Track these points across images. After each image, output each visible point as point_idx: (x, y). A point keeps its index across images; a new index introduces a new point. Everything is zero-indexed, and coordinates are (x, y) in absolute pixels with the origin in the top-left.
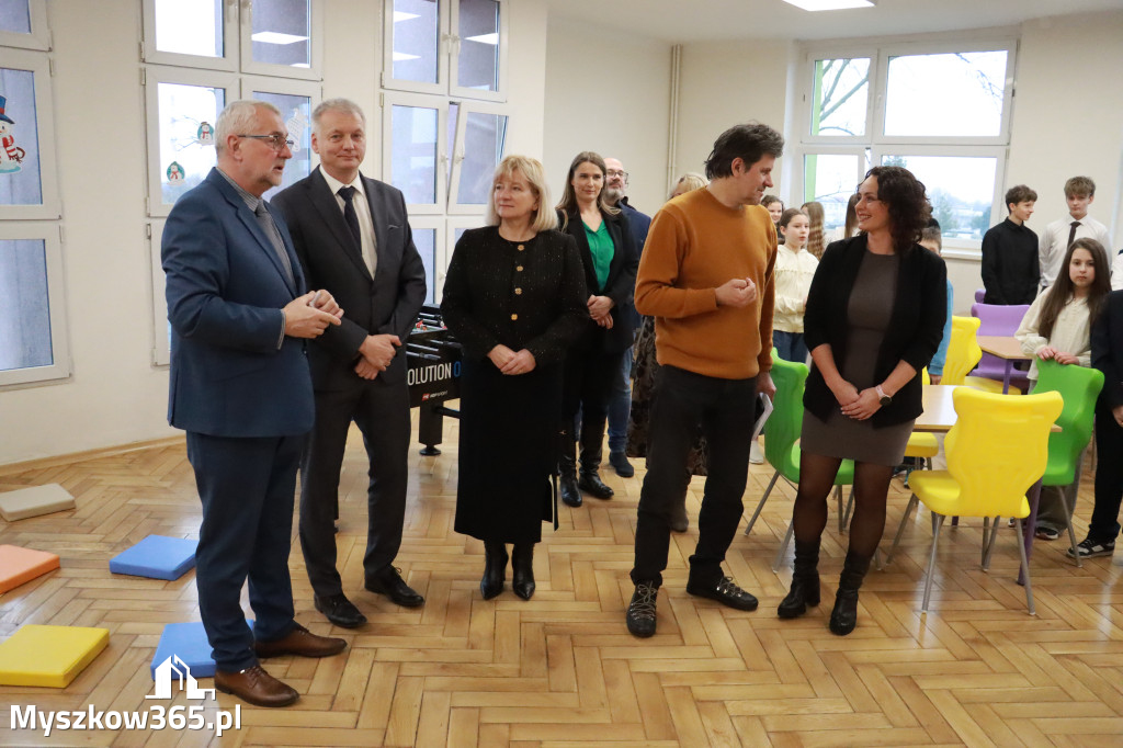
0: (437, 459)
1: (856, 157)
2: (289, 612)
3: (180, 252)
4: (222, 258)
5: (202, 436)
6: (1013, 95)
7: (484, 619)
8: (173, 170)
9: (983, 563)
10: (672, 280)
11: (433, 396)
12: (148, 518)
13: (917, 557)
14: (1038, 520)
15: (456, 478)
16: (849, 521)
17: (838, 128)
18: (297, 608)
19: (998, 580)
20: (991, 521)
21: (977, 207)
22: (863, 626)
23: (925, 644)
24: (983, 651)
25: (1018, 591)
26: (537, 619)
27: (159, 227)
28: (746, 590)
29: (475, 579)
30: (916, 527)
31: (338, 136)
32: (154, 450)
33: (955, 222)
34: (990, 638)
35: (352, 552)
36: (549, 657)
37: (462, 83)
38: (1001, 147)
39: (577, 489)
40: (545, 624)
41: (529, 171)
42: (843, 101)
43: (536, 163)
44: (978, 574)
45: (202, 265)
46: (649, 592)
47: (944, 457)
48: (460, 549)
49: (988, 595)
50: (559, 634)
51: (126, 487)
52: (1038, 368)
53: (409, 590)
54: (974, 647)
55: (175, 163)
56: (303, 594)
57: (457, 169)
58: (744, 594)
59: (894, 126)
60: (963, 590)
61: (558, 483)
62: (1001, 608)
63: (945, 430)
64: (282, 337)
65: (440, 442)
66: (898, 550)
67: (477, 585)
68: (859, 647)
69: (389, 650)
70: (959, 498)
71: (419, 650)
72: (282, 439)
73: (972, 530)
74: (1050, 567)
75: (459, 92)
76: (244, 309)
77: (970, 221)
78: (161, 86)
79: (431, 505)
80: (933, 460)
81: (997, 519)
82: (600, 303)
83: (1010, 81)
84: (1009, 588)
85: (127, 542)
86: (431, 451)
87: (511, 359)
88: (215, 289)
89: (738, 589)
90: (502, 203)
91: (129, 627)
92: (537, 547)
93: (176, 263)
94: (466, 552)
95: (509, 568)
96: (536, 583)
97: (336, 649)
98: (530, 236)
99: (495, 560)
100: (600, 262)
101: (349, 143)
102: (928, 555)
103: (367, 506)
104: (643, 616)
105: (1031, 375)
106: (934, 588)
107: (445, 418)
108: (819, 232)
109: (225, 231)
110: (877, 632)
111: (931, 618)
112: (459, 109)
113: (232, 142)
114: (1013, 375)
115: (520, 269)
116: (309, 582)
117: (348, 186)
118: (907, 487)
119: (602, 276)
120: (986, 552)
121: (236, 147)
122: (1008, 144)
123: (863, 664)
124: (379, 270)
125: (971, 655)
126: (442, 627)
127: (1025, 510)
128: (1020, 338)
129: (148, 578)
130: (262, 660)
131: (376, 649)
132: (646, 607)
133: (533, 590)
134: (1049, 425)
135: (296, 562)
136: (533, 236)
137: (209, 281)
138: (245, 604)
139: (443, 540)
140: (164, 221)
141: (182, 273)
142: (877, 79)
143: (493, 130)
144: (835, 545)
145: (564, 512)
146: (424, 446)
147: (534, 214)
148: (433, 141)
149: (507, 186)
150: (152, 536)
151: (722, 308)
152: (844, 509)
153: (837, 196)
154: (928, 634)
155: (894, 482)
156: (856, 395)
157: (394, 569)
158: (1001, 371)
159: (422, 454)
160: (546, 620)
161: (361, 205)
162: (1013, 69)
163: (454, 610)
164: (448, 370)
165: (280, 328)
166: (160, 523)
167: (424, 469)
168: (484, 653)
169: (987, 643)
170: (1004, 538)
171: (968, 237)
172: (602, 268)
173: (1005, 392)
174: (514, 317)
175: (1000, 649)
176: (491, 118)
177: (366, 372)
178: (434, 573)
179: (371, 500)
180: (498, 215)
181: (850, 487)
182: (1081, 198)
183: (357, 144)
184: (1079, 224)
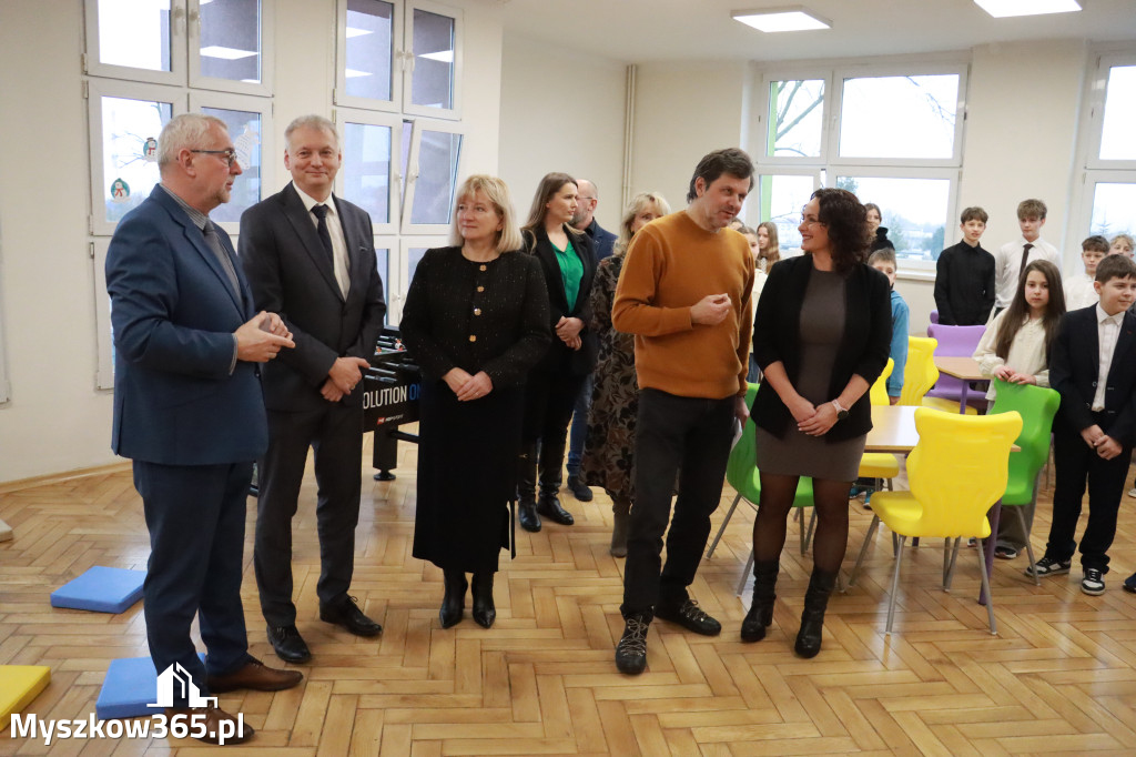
0: (391, 484)
1: (812, 177)
2: (243, 644)
3: (127, 275)
4: (171, 283)
5: (150, 465)
6: (965, 118)
7: (442, 651)
8: (117, 187)
9: (945, 584)
10: (649, 298)
11: (388, 419)
12: (91, 548)
13: (877, 579)
14: (998, 539)
15: (413, 504)
16: (811, 542)
17: (791, 149)
18: (251, 639)
19: (959, 600)
20: (952, 541)
21: (927, 229)
22: (830, 649)
23: (890, 666)
24: (946, 671)
25: (979, 611)
26: (499, 647)
27: (103, 247)
28: (710, 615)
29: (434, 607)
30: (876, 548)
31: (306, 152)
32: (96, 477)
34: (953, 658)
35: (306, 576)
36: (512, 687)
37: (415, 101)
38: (955, 170)
39: (535, 513)
40: (507, 652)
41: (490, 190)
42: (796, 122)
43: (500, 183)
44: (940, 594)
45: (151, 289)
46: (639, 627)
47: (905, 478)
48: (418, 577)
49: (949, 616)
50: (522, 662)
51: (68, 516)
52: (996, 388)
53: (366, 619)
54: (938, 667)
55: (119, 180)
56: (256, 626)
57: (411, 187)
58: (707, 618)
59: (849, 148)
60: (927, 611)
61: (517, 507)
62: (964, 628)
63: (906, 452)
64: (234, 363)
65: (394, 466)
66: (860, 572)
67: (436, 614)
68: (823, 670)
69: (347, 682)
70: (922, 517)
71: (379, 682)
72: (233, 466)
73: (933, 550)
74: (1011, 586)
75: (413, 110)
76: (195, 334)
77: (920, 242)
78: (105, 101)
79: (386, 530)
80: (895, 482)
81: (957, 540)
82: (570, 324)
83: (962, 104)
84: (971, 608)
85: (69, 574)
86: (385, 477)
87: (467, 383)
88: (165, 313)
89: (702, 614)
90: (465, 223)
91: (71, 664)
92: (497, 574)
93: (122, 287)
94: (423, 580)
95: (469, 595)
96: (497, 611)
97: (292, 683)
98: (493, 256)
99: (454, 588)
100: (569, 282)
101: (316, 159)
102: (890, 576)
104: (631, 652)
105: (990, 396)
106: (898, 609)
107: (400, 442)
109: (174, 254)
110: (843, 655)
111: (894, 639)
112: (413, 127)
113: (185, 158)
114: (972, 395)
115: (481, 289)
117: (321, 204)
118: (868, 508)
119: (571, 296)
120: (947, 573)
121: (189, 163)
122: (961, 166)
123: (829, 688)
124: (352, 291)
125: (937, 676)
126: (401, 658)
127: (986, 530)
128: (978, 359)
129: (93, 612)
131: (334, 682)
132: (635, 643)
133: (494, 617)
134: (1009, 445)
135: (249, 591)
136: (497, 257)
137: (157, 305)
138: (196, 637)
139: (400, 567)
140: (109, 240)
141: (129, 297)
142: (832, 100)
143: (446, 150)
144: (796, 567)
145: (522, 538)
146: (379, 471)
147: (498, 234)
148: (386, 159)
149: (470, 205)
150: (98, 568)
151: (698, 327)
152: (806, 531)
154: (891, 654)
155: (853, 504)
156: (814, 411)
157: (349, 598)
158: (958, 391)
159: (376, 479)
160: (508, 648)
161: (333, 224)
162: (965, 92)
163: (414, 640)
164: (402, 394)
165: (232, 353)
166: (105, 553)
167: (380, 495)
168: (444, 684)
169: (952, 664)
170: (964, 558)
171: (919, 258)
172: (572, 289)
173: (962, 412)
174: (473, 339)
175: (964, 669)
176: (446, 137)
177: (331, 394)
178: (392, 601)
180: (461, 236)
182: (1032, 220)
183: (326, 160)
184: (1028, 247)
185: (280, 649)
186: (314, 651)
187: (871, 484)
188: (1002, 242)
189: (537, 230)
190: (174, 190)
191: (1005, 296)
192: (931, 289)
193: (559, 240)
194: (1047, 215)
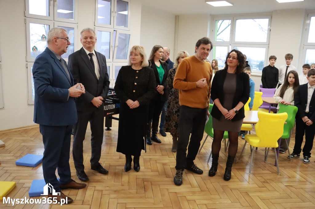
0: (110, 131)
1: (227, 47)
2: (70, 176)
3: (39, 72)
4: (51, 74)
5: (45, 126)
6: (270, 31)
7: (125, 178)
8: (34, 48)
9: (265, 160)
10: (184, 79)
11: (110, 113)
12: (27, 149)
13: (246, 159)
16: (228, 148)
17: (220, 39)
18: (72, 174)
19: (269, 165)
20: (267, 148)
21: (257, 62)
22: (233, 178)
23: (250, 183)
24: (266, 185)
25: (275, 168)
26: (141, 177)
27: (31, 65)
28: (200, 168)
29: (123, 166)
31: (86, 38)
32: (28, 129)
33: (252, 66)
34: (268, 181)
35: (87, 157)
36: (145, 188)
37: (117, 25)
38: (267, 45)
40: (143, 179)
41: (139, 50)
42: (222, 32)
43: (142, 48)
44: (263, 163)
45: (45, 76)
46: (180, 172)
48: (118, 157)
49: (266, 169)
50: (148, 181)
51: (20, 140)
52: (279, 106)
53: (104, 169)
54: (264, 183)
55: (35, 46)
56: (73, 171)
57: (116, 49)
58: (199, 169)
59: (238, 39)
60: (260, 168)
62: (271, 172)
63: (254, 124)
64: (68, 97)
65: (111, 127)
66: (241, 157)
67: (123, 168)
68: (231, 184)
69: (99, 187)
70: (259, 142)
71: (108, 187)
72: (68, 126)
73: (261, 151)
74: (283, 161)
75: (116, 27)
76: (57, 89)
77: (256, 65)
78: (31, 24)
79: (108, 144)
80: (251, 132)
81: (269, 148)
82: (161, 87)
83: (269, 27)
84: (272, 167)
85: (20, 156)
86: (108, 129)
87: (132, 104)
88: (49, 83)
89: (198, 168)
90: (132, 59)
91: (21, 181)
92: (140, 157)
93: (38, 76)
94: (120, 158)
95: (133, 162)
96: (140, 167)
97: (83, 187)
98: (140, 68)
99: (129, 160)
100: (160, 75)
101: (89, 40)
102: (250, 158)
103: (91, 145)
104: (178, 179)
105: (278, 108)
106: (252, 167)
107: (113, 120)
108: (217, 68)
109: (52, 66)
110: (237, 180)
111: (251, 176)
112: (116, 32)
113: (55, 40)
114: (273, 108)
115: (137, 77)
116: (74, 167)
117: (91, 53)
119: (161, 79)
120: (266, 157)
121: (56, 41)
122: (269, 44)
123: (233, 189)
124: (100, 77)
125: (263, 186)
126: (114, 180)
127: (277, 145)
128: (275, 98)
129: (27, 167)
130: (62, 190)
131: (95, 187)
132: (179, 177)
133: (139, 169)
134: (284, 122)
135: (71, 161)
139: (113, 155)
140: (33, 63)
141: (39, 79)
142: (233, 26)
144: (224, 155)
145: (147, 147)
147: (142, 62)
148: (109, 41)
149: (134, 55)
150: (29, 154)
151: (198, 88)
153: (220, 58)
154: (251, 180)
155: (239, 138)
156: (228, 112)
157: (99, 163)
158: (268, 107)
159: (106, 130)
160: (143, 177)
161: (95, 59)
162: (270, 24)
163: (117, 175)
164: (114, 106)
165: (68, 94)
166: (30, 150)
167: (107, 134)
168: (126, 187)
169: (267, 182)
170: (271, 153)
171: (255, 70)
172: (161, 77)
173: (269, 112)
174: (134, 91)
175: (271, 184)
176: (125, 35)
178: (111, 164)
179: (92, 143)
180: (131, 63)
181: (228, 139)
182: (289, 59)
183: (92, 40)
184: (288, 67)
185: (80, 177)
186: (89, 178)
187: (244, 132)
188: (280, 65)
189: (152, 61)
190: (51, 49)
191: (282, 81)
192: (261, 78)
193: (158, 64)
194: (293, 58)
